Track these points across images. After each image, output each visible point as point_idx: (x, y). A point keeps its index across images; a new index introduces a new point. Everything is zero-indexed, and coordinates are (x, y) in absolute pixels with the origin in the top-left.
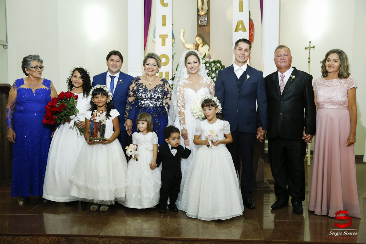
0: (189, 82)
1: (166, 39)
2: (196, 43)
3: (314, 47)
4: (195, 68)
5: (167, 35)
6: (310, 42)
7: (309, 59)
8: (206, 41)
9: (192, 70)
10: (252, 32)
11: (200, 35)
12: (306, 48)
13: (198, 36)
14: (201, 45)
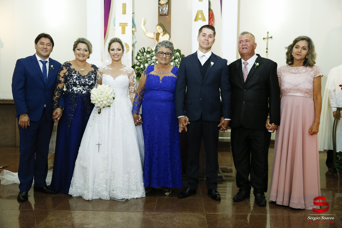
0: (109, 68)
1: (126, 27)
2: (157, 32)
3: (271, 37)
4: (119, 56)
5: (127, 24)
6: (268, 33)
7: (267, 49)
8: (166, 30)
9: (114, 57)
10: (212, 22)
11: (161, 24)
12: (264, 39)
13: (158, 25)
14: (161, 34)
